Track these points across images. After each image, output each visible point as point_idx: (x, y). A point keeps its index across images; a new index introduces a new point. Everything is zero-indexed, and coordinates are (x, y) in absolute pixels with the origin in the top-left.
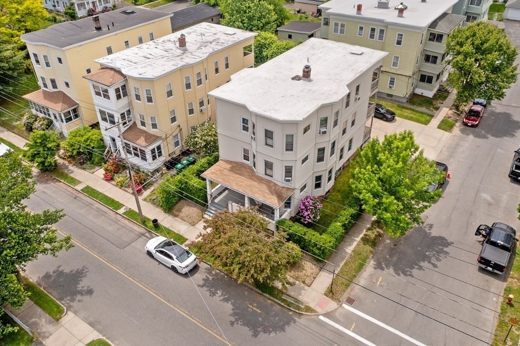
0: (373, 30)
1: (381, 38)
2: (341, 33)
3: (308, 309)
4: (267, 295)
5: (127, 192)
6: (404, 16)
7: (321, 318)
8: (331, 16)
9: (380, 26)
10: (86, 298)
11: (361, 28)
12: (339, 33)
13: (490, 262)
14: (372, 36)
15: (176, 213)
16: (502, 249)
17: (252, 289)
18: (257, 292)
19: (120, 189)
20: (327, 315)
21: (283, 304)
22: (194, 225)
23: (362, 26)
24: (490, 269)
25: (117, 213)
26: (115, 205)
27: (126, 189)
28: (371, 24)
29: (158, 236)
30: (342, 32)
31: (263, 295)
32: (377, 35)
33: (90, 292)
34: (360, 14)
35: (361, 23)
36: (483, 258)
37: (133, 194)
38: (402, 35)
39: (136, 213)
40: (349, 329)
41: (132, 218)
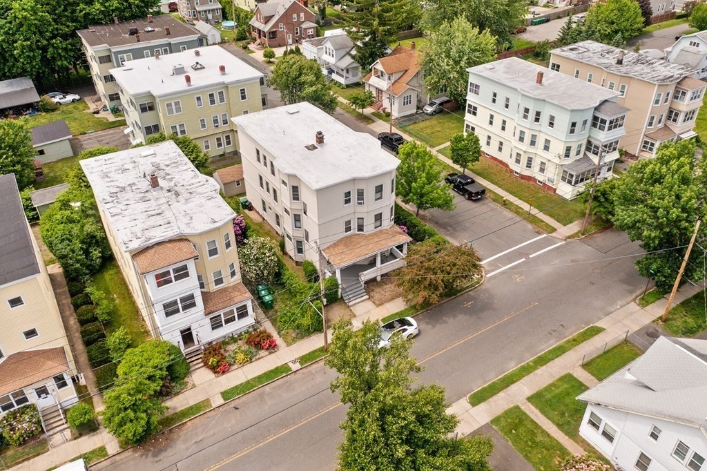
0: (211, 95)
1: (222, 100)
2: (177, 112)
5: (263, 357)
6: (226, 72)
9: (218, 89)
11: (199, 99)
12: (175, 113)
14: (213, 102)
16: (472, 183)
17: (449, 300)
19: (252, 363)
22: (355, 315)
23: (198, 96)
24: (479, 197)
25: (295, 372)
26: (283, 370)
27: (258, 357)
28: (208, 91)
30: (178, 110)
31: (457, 296)
32: (217, 98)
34: (191, 86)
35: (197, 94)
36: (475, 193)
37: (272, 353)
38: (244, 90)
39: (309, 354)
40: (501, 268)
41: (314, 359)
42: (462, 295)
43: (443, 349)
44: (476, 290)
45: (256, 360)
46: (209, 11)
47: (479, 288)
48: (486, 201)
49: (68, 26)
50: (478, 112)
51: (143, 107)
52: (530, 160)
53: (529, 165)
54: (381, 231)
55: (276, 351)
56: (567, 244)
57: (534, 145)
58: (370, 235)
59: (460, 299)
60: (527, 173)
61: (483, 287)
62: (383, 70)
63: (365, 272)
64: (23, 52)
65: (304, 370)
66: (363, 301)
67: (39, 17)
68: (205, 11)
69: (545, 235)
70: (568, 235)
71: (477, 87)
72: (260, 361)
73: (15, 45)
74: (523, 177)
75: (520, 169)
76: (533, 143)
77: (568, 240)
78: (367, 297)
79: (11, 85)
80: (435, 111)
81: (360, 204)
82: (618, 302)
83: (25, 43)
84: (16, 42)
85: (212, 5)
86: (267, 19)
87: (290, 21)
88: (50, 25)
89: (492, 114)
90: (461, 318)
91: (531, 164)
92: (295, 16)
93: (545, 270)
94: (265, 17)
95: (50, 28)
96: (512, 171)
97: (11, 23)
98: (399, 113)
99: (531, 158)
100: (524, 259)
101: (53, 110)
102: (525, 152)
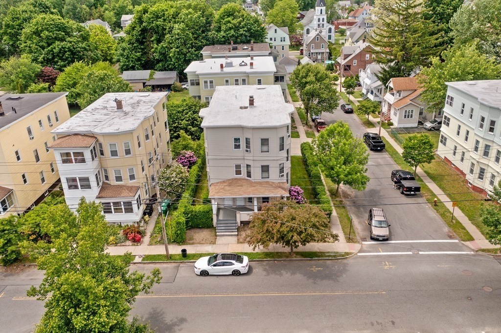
2: (211, 88)
3: (347, 254)
4: (316, 258)
5: (126, 245)
7: (359, 254)
8: (200, 77)
10: (184, 325)
11: (227, 81)
12: (209, 88)
13: (411, 188)
15: (191, 242)
16: (411, 180)
17: (302, 260)
18: (307, 260)
19: (116, 247)
20: (360, 251)
21: (331, 258)
22: (215, 243)
24: (412, 193)
25: (135, 263)
27: (123, 244)
29: (195, 262)
31: (312, 260)
33: (183, 320)
35: (227, 77)
36: (407, 188)
37: (135, 245)
38: (260, 80)
39: (155, 256)
40: (380, 252)
41: (155, 260)
42: (319, 260)
43: (255, 293)
44: (336, 261)
45: (120, 246)
46: (320, 53)
47: (340, 261)
48: (420, 200)
49: (202, 42)
50: (450, 123)
51: (192, 82)
52: (482, 171)
53: (481, 177)
54: (267, 182)
55: (138, 245)
56: (473, 255)
57: (487, 156)
58: (255, 182)
59: (313, 262)
60: (478, 183)
61: (345, 261)
62: (393, 87)
63: (241, 212)
64: (175, 55)
65: (141, 265)
66: (232, 235)
67: (185, 34)
68: (317, 53)
69: (457, 241)
70: (483, 247)
71: (452, 99)
72: (122, 247)
73: (171, 50)
74: (475, 188)
75: (472, 178)
76: (486, 154)
77: (480, 253)
78: (237, 233)
79: (165, 74)
80: (434, 128)
81: (247, 151)
82: (486, 328)
83: (177, 50)
84: (172, 48)
85: (323, 50)
86: (346, 56)
87: (362, 59)
88: (192, 40)
89: (460, 124)
90: (299, 276)
91: (483, 176)
92: (368, 56)
93: (426, 268)
94: (345, 55)
95: (191, 42)
96: (467, 182)
97: (172, 37)
98: (398, 123)
99: (484, 169)
100: (411, 253)
101: (179, 91)
102: (478, 162)
